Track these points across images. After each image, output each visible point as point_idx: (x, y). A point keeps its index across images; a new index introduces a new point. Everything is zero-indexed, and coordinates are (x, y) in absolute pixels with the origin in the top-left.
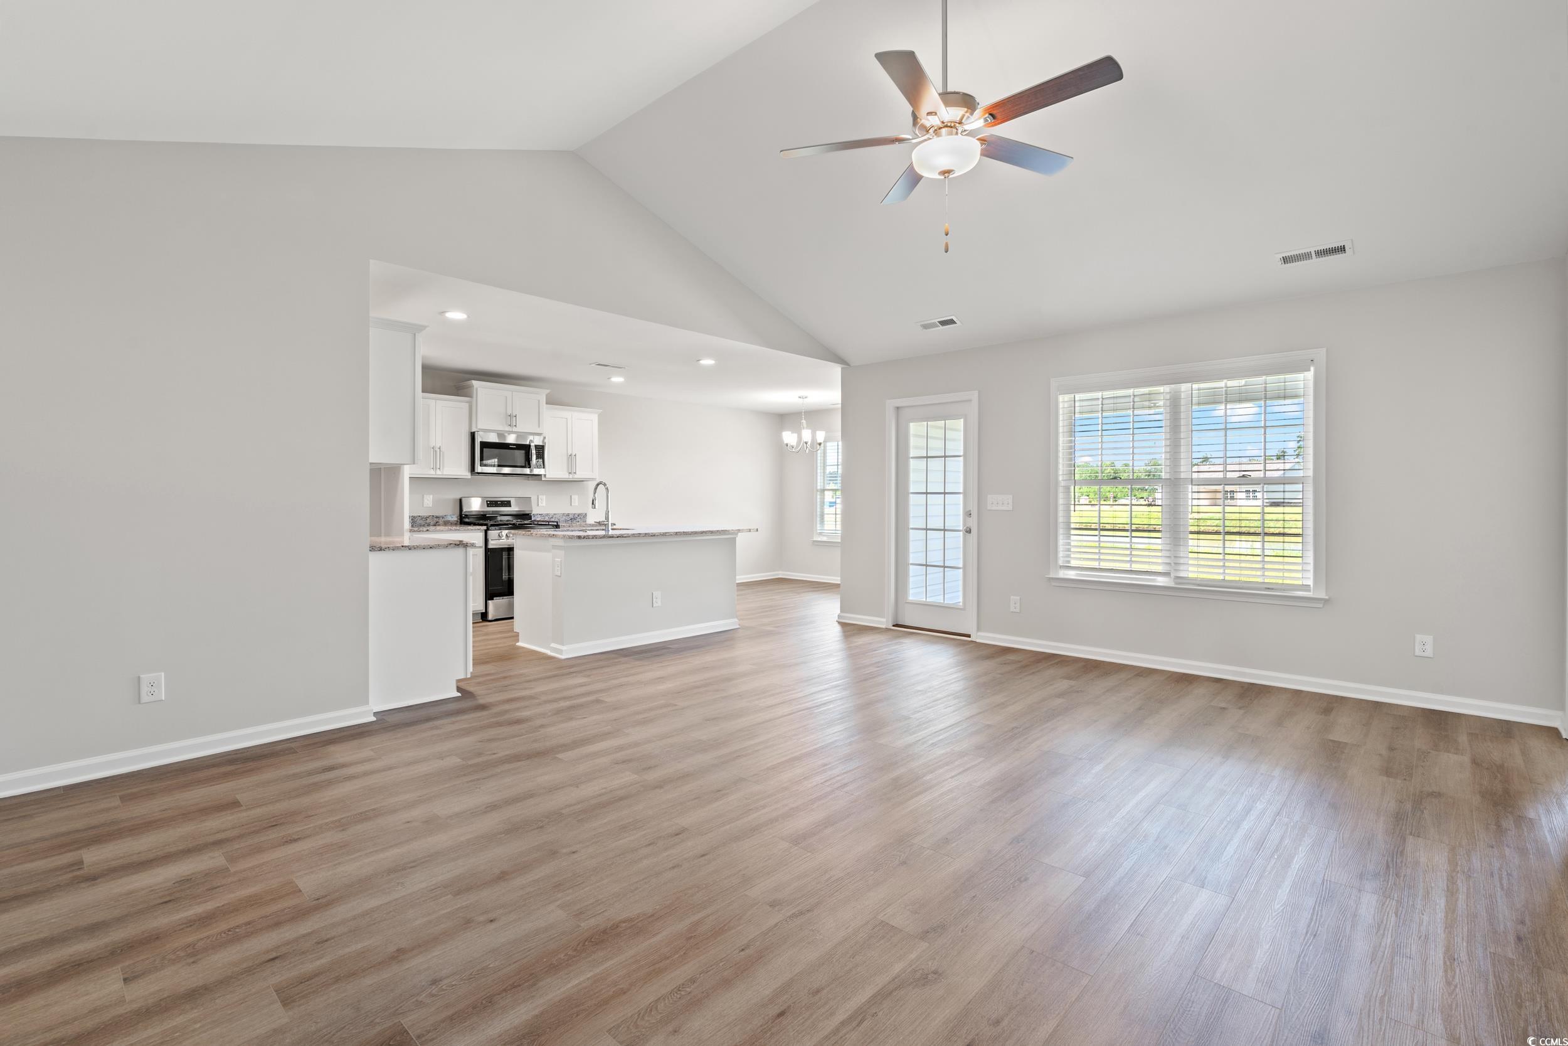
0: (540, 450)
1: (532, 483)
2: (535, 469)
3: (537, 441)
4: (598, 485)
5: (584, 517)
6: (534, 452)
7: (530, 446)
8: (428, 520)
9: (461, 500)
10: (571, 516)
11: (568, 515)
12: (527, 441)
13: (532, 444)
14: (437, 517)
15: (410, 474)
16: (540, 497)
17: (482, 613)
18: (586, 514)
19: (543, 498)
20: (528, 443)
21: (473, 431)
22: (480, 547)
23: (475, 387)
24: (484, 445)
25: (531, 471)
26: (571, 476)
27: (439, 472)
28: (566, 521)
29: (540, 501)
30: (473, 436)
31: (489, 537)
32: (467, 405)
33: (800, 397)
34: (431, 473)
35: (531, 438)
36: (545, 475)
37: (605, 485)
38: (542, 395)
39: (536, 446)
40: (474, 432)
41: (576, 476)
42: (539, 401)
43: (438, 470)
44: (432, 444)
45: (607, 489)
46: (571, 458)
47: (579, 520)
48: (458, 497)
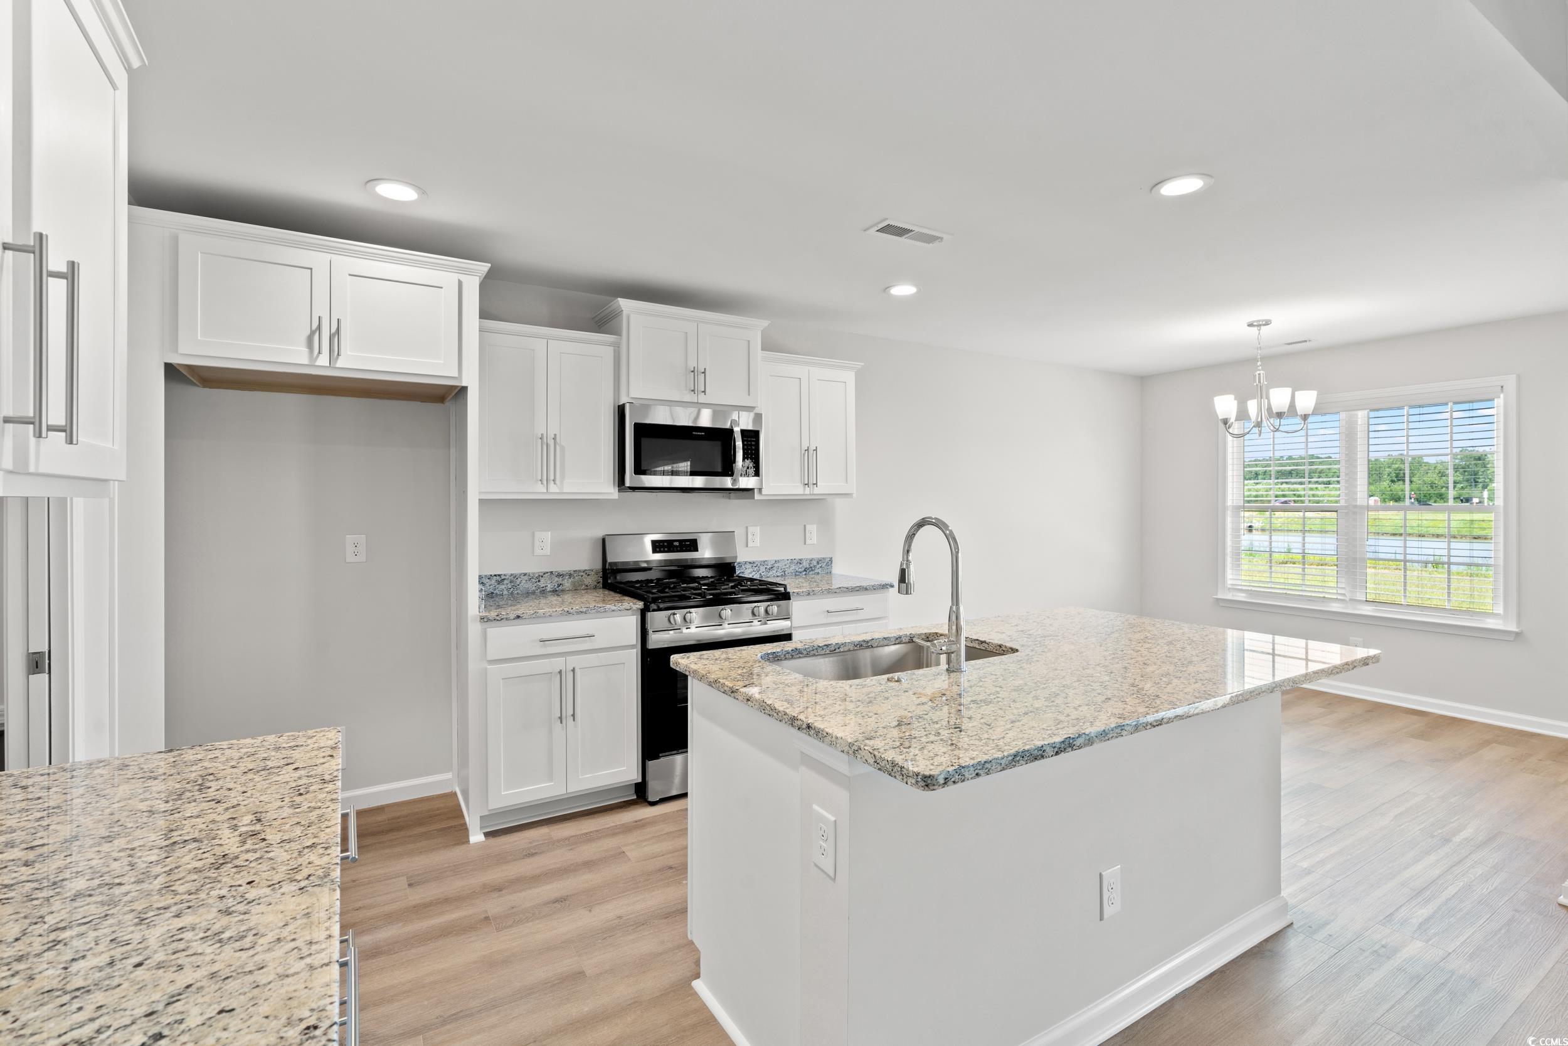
0: (752, 438)
1: (736, 503)
2: (740, 479)
3: (745, 422)
4: (921, 524)
5: (827, 565)
6: (739, 444)
7: (730, 432)
8: (542, 580)
9: (604, 540)
10: (805, 564)
11: (800, 562)
12: (725, 423)
13: (737, 430)
14: (559, 575)
15: (480, 493)
16: (751, 529)
17: (637, 785)
18: (831, 560)
19: (755, 531)
20: (728, 426)
21: (621, 403)
22: (633, 647)
23: (624, 313)
24: (642, 430)
25: (735, 481)
26: (807, 491)
27: (553, 488)
28: (797, 574)
29: (750, 536)
30: (621, 411)
31: (649, 626)
32: (610, 351)
33: (1250, 325)
34: (538, 490)
35: (735, 416)
36: (760, 490)
37: (939, 524)
38: (754, 328)
39: (743, 432)
40: (624, 405)
41: (817, 491)
42: (749, 341)
43: (552, 483)
44: (540, 430)
45: (951, 538)
46: (809, 455)
47: (819, 571)
48: (600, 533)
